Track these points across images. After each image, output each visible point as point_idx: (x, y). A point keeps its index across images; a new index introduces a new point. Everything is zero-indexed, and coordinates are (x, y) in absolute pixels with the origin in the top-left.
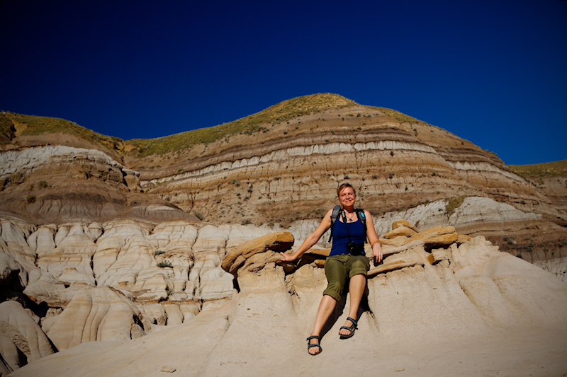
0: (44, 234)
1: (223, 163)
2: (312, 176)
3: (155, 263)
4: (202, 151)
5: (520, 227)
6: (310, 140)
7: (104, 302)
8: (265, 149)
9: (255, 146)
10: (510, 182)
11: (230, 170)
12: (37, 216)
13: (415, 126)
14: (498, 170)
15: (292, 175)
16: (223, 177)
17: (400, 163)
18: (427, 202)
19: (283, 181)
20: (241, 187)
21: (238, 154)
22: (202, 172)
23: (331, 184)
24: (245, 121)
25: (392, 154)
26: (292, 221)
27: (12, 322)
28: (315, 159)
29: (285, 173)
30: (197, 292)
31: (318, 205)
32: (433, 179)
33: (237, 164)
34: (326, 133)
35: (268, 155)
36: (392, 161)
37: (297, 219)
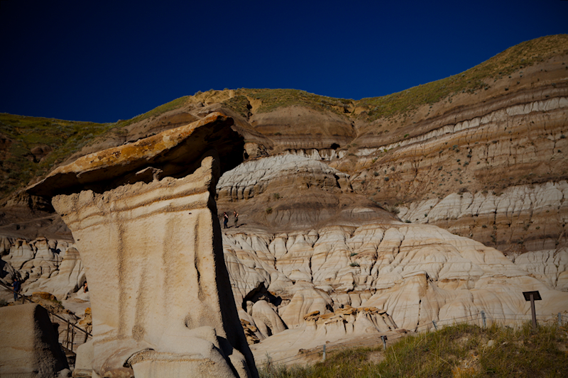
0: (278, 242)
1: (445, 127)
2: (529, 137)
3: (349, 263)
4: (427, 113)
6: (531, 96)
7: (310, 298)
8: (486, 108)
9: (477, 106)
11: (451, 134)
12: (275, 224)
15: (509, 138)
16: (444, 142)
19: (500, 144)
20: (461, 153)
21: (460, 115)
22: (426, 137)
23: (547, 145)
24: (470, 73)
26: (504, 188)
27: (263, 312)
28: (533, 118)
29: (503, 135)
30: (374, 283)
33: (458, 127)
34: (546, 87)
35: (488, 116)
37: (510, 185)
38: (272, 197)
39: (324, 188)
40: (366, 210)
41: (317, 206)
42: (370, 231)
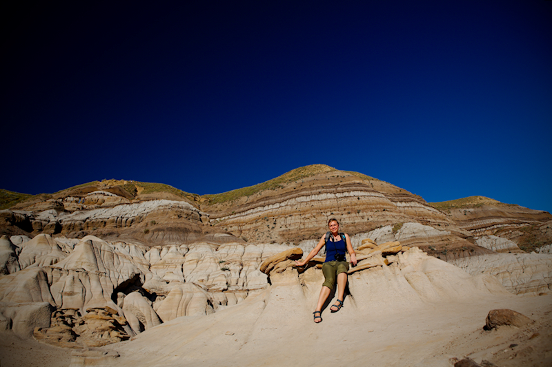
0: (154, 252)
1: (258, 207)
2: (311, 213)
3: (219, 268)
4: (246, 201)
5: (438, 240)
6: (310, 192)
7: (190, 292)
9: (277, 197)
10: (430, 212)
11: (262, 211)
12: (150, 241)
13: (371, 181)
14: (423, 206)
15: (299, 213)
16: (258, 215)
17: (364, 204)
18: (381, 227)
19: (294, 217)
20: (269, 221)
21: (267, 201)
22: (246, 213)
23: (323, 218)
24: (270, 182)
25: (358, 199)
26: (300, 241)
27: (136, 305)
28: (313, 203)
29: (295, 212)
30: (245, 285)
31: (316, 231)
32: (384, 213)
33: (266, 208)
34: (319, 187)
35: (285, 202)
36: (359, 203)
37: (303, 239)
38: (149, 224)
39: (191, 221)
40: (226, 235)
41: (186, 231)
42: (232, 247)
